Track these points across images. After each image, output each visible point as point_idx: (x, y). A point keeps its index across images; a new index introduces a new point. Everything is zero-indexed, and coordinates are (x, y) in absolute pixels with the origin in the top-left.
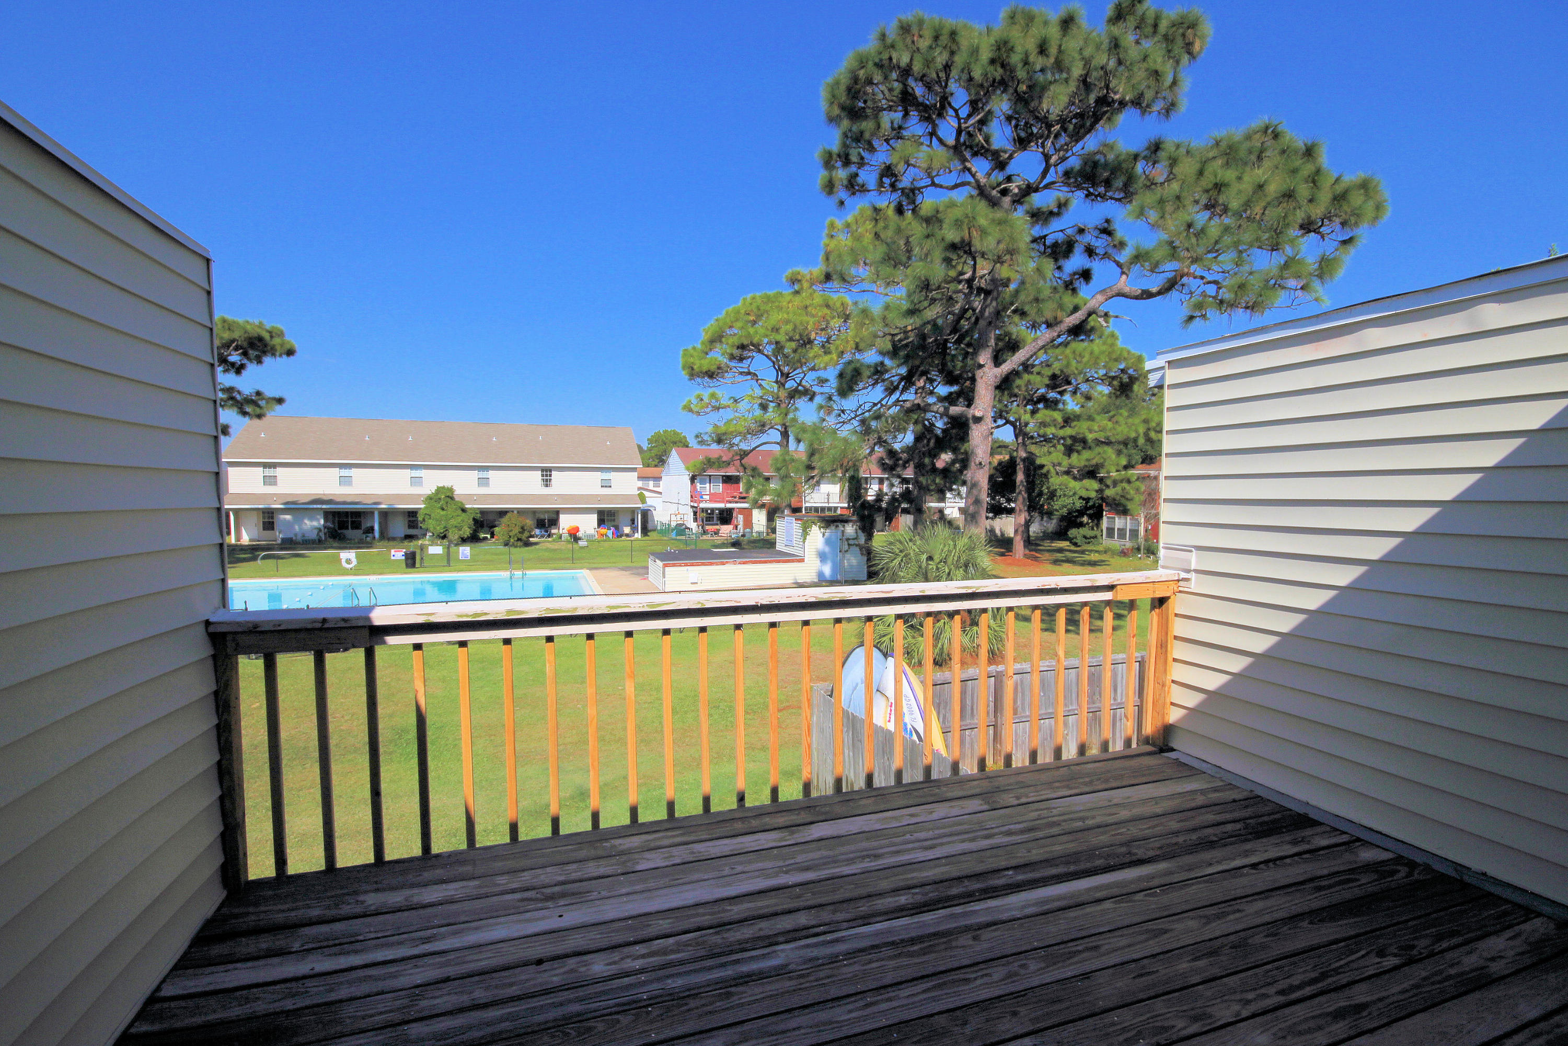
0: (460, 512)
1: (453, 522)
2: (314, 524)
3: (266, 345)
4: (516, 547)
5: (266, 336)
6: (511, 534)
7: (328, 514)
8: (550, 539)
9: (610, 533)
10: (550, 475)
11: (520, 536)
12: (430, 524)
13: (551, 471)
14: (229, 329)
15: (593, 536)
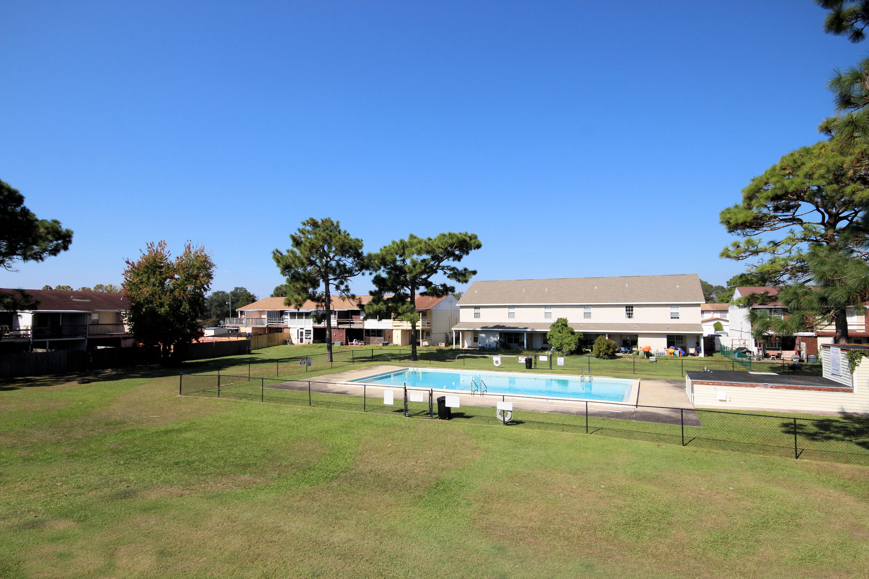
0: (570, 334)
1: (566, 341)
2: (494, 339)
3: (468, 244)
4: (604, 359)
5: (468, 239)
6: (600, 349)
7: (501, 334)
8: (631, 355)
9: (677, 352)
10: (632, 310)
11: (606, 351)
12: (553, 341)
13: (632, 307)
14: (452, 238)
15: (663, 354)
